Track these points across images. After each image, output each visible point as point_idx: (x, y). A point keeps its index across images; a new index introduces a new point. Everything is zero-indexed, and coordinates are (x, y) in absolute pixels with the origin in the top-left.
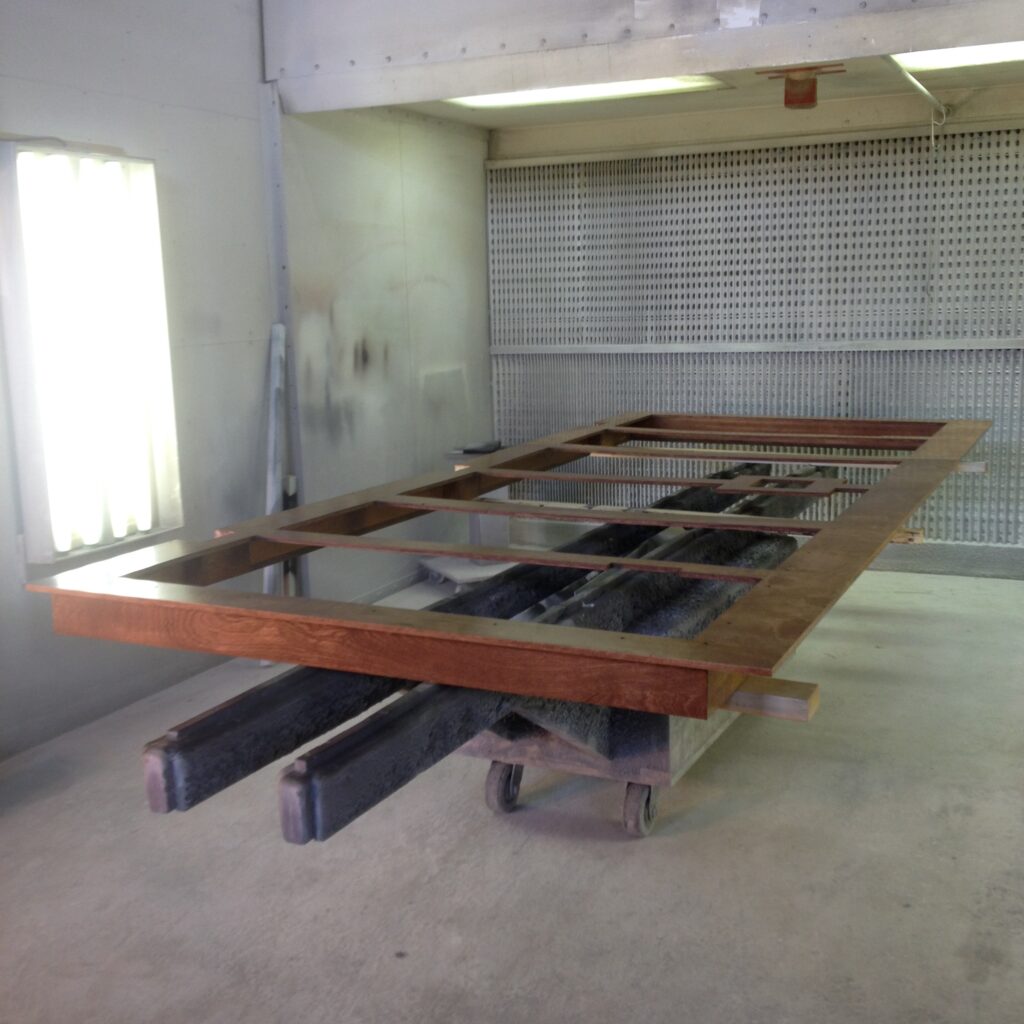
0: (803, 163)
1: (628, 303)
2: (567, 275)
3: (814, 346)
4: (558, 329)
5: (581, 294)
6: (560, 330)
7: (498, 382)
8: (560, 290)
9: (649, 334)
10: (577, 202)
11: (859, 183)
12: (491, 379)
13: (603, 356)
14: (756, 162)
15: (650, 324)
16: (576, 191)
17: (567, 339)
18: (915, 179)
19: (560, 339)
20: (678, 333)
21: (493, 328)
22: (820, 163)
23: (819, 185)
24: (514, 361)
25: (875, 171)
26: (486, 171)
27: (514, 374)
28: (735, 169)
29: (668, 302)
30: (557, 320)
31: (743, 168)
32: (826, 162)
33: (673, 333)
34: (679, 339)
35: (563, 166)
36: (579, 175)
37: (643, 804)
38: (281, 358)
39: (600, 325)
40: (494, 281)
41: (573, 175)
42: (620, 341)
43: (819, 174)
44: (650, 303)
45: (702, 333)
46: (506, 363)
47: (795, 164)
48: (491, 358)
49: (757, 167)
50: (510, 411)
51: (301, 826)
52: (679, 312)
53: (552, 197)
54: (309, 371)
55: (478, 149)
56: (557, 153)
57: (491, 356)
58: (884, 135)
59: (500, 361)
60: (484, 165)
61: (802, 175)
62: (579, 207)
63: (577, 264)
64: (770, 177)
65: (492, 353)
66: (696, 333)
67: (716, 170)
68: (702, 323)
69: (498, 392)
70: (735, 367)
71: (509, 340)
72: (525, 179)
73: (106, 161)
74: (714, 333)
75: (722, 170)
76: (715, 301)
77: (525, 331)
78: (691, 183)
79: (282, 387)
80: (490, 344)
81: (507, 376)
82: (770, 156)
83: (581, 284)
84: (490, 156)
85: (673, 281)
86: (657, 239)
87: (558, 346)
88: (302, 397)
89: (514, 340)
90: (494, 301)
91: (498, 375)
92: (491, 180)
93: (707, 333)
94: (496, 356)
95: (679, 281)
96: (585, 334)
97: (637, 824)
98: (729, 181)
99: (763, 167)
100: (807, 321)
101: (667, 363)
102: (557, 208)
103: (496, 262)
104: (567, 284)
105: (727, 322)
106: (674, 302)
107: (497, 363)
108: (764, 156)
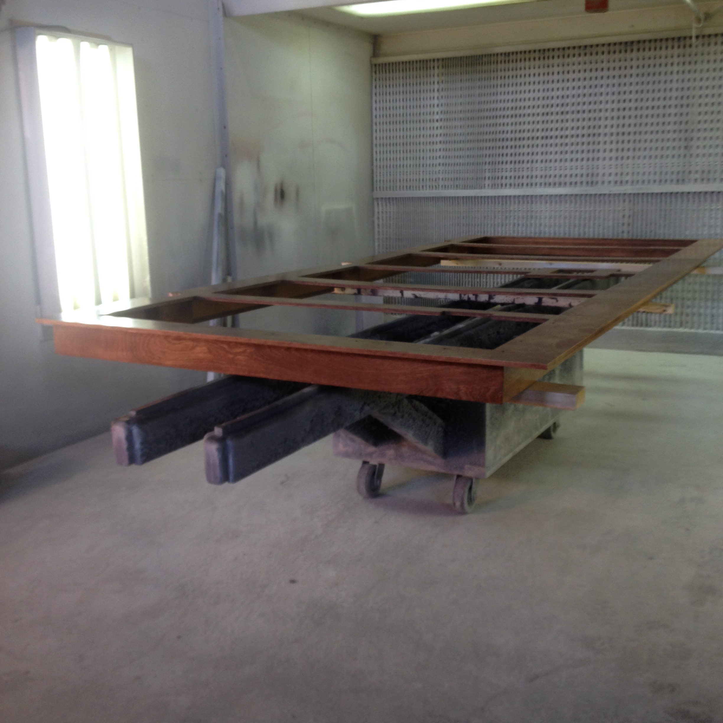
0: (600, 57)
1: (471, 160)
2: (429, 140)
3: (605, 190)
4: (421, 179)
5: (438, 154)
6: (423, 180)
7: (378, 218)
8: (423, 151)
9: (487, 182)
10: (436, 86)
11: (640, 71)
12: (373, 215)
13: (454, 198)
14: (566, 56)
15: (487, 175)
16: (436, 79)
17: (428, 187)
18: (681, 68)
19: (423, 186)
20: (508, 181)
21: (375, 179)
22: (612, 56)
23: (612, 73)
24: (390, 203)
25: (652, 62)
26: (371, 65)
27: (390, 212)
28: (551, 61)
29: (500, 159)
30: (421, 173)
31: (556, 61)
32: (617, 56)
33: (504, 181)
34: (508, 186)
35: (427, 61)
36: (438, 67)
37: (467, 490)
38: (222, 192)
39: (452, 176)
40: (376, 145)
41: (434, 67)
42: (465, 187)
43: (612, 65)
44: (487, 160)
45: (525, 181)
46: (384, 204)
47: (594, 58)
48: (374, 200)
49: (567, 60)
50: (387, 238)
51: (218, 472)
52: (508, 166)
53: (418, 84)
54: (242, 202)
55: (366, 49)
56: (423, 52)
57: (373, 199)
58: (659, 36)
59: (380, 203)
60: (371, 61)
61: (600, 66)
62: (438, 90)
63: (436, 132)
64: (576, 68)
65: (374, 197)
66: (520, 181)
67: (537, 62)
68: (525, 173)
69: (378, 225)
70: (548, 205)
71: (387, 188)
72: (399, 71)
73: (98, 45)
74: (534, 181)
75: (542, 62)
76: (535, 158)
77: (398, 181)
78: (519, 72)
79: (223, 213)
80: (373, 190)
81: (384, 213)
82: (576, 51)
83: (439, 146)
84: (375, 54)
85: (505, 144)
86: (494, 113)
87: (421, 191)
88: (236, 220)
89: (390, 188)
90: (376, 160)
91: (378, 212)
92: (376, 72)
93: (529, 181)
94: (377, 199)
95: (509, 143)
96: (441, 183)
97: (462, 505)
98: (546, 70)
99: (571, 60)
100: (601, 171)
101: (499, 203)
102: (422, 91)
103: (378, 131)
104: (429, 147)
105: (543, 173)
106: (505, 159)
107: (378, 204)
108: (571, 52)
